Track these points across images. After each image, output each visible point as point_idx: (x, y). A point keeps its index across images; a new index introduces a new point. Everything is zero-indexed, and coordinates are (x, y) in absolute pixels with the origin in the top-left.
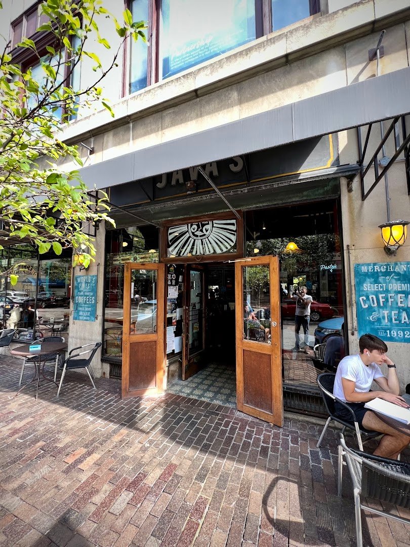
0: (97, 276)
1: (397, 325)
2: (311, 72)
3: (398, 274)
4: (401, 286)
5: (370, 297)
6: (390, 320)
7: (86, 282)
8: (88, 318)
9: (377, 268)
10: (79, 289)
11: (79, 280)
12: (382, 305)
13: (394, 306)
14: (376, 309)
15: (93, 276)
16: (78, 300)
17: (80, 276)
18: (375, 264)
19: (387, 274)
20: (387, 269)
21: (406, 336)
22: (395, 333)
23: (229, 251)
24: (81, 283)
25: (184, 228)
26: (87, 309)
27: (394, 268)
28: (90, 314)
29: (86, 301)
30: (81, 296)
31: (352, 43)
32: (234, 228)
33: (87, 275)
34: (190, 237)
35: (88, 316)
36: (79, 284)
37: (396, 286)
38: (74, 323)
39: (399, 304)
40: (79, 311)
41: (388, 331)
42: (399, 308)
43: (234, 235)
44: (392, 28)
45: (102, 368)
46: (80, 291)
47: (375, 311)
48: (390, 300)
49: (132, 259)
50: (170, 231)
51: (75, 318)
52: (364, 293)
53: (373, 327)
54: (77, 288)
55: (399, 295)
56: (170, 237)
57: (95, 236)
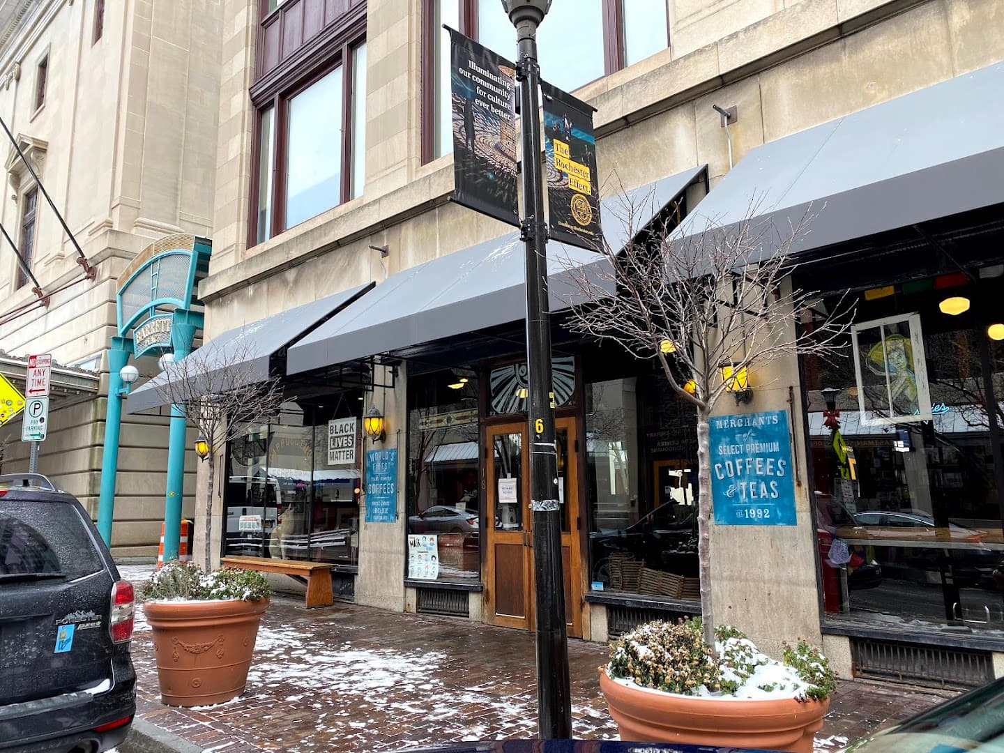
0: (397, 450)
1: (756, 501)
2: (656, 139)
3: (755, 429)
4: (759, 446)
5: (726, 464)
6: (748, 495)
7: (382, 461)
8: (385, 518)
9: (733, 422)
10: (372, 471)
11: (372, 457)
12: (739, 474)
13: (753, 475)
14: (733, 481)
15: (392, 450)
16: (371, 490)
17: (373, 452)
18: (730, 417)
19: (744, 430)
20: (744, 423)
21: (765, 516)
22: (754, 513)
23: (566, 404)
24: (375, 462)
25: (509, 371)
26: (384, 503)
27: (751, 422)
28: (388, 511)
29: (382, 490)
30: (376, 482)
31: (702, 99)
32: (571, 369)
33: (383, 449)
34: (518, 384)
35: (386, 515)
36: (371, 465)
37: (754, 447)
38: (366, 528)
39: (758, 473)
40: (374, 507)
41: (746, 511)
42: (758, 477)
43: (572, 378)
44: (746, 80)
45: (405, 597)
46: (374, 476)
47: (732, 484)
48: (748, 467)
49: (445, 420)
50: (493, 376)
51: (368, 520)
52: (720, 459)
53: (730, 505)
54: (371, 470)
55: (758, 459)
56: (493, 385)
57: (393, 387)
